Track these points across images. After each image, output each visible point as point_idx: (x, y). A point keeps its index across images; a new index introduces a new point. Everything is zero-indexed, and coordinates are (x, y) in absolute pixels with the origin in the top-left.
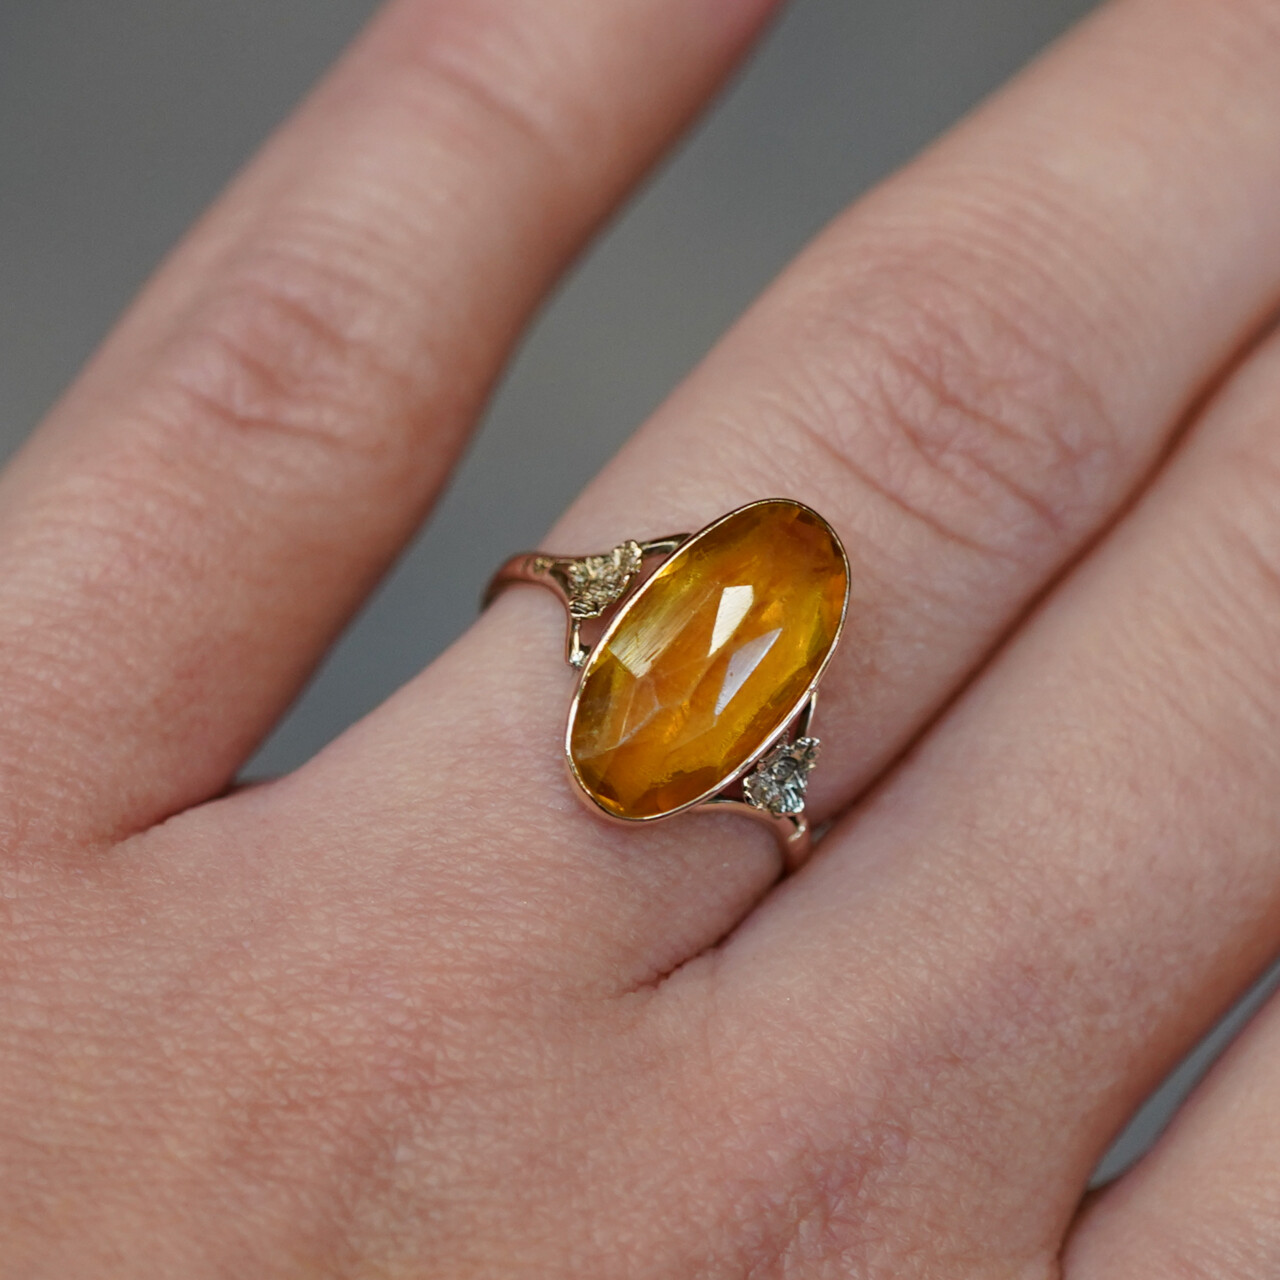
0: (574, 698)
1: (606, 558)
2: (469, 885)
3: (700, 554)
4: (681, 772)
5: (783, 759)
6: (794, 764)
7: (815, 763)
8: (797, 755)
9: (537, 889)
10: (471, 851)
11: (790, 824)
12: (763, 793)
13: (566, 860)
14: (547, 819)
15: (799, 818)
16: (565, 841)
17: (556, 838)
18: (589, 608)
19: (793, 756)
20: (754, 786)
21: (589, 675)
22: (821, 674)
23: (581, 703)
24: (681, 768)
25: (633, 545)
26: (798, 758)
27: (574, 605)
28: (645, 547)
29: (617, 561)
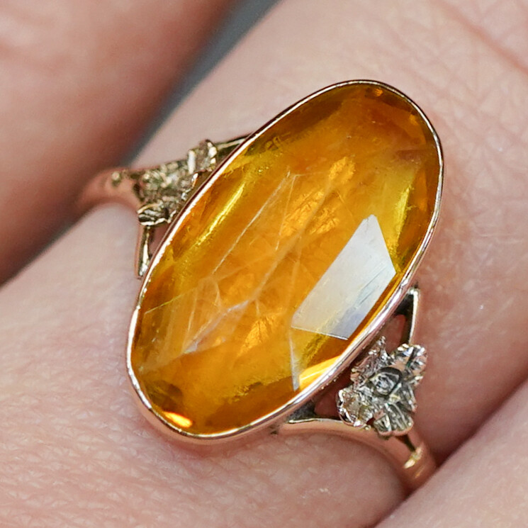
0: (135, 308)
1: (181, 163)
2: (24, 497)
3: (273, 144)
4: (259, 384)
5: (383, 370)
6: (397, 376)
7: (421, 374)
8: (399, 364)
9: (100, 506)
10: (32, 459)
11: (402, 447)
12: (362, 409)
13: (134, 473)
14: (116, 428)
15: (413, 439)
16: (135, 453)
17: (125, 449)
18: (158, 215)
19: (393, 365)
20: (351, 400)
21: (150, 281)
22: (416, 263)
23: (141, 312)
24: (260, 380)
25: (210, 144)
26: (402, 368)
27: (143, 213)
28: (221, 147)
29: (191, 166)
